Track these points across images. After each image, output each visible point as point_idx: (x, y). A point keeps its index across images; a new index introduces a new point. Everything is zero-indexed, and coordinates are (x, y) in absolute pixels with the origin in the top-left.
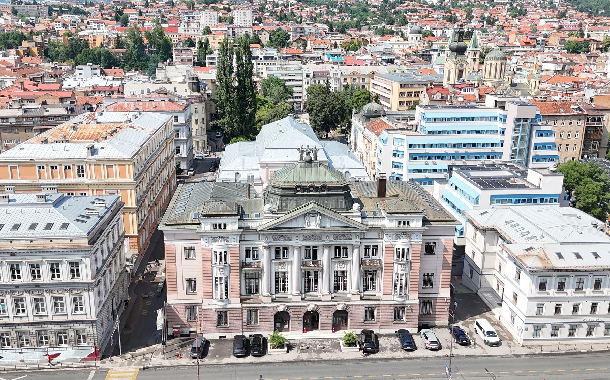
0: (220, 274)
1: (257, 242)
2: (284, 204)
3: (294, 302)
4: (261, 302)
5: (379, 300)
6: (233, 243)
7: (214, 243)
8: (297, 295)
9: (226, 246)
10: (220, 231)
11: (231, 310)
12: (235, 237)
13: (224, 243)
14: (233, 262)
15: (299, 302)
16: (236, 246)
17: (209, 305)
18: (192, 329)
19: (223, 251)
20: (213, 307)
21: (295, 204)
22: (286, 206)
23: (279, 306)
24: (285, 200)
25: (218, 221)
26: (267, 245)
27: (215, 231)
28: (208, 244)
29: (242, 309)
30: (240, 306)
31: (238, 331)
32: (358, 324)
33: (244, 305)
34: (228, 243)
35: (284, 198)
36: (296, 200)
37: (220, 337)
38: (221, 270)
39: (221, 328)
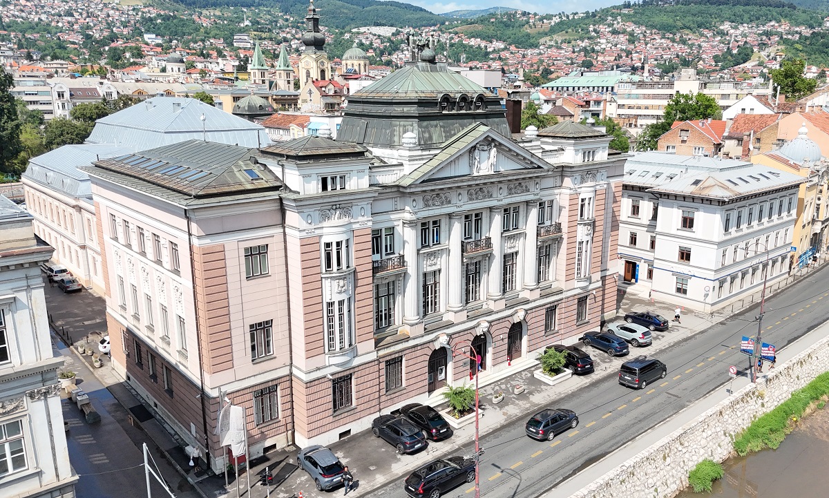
0: (340, 293)
1: (393, 217)
2: (427, 135)
3: (458, 324)
4: (407, 339)
5: (561, 292)
6: (360, 219)
7: (325, 224)
8: (461, 311)
9: (348, 227)
10: (334, 192)
11: (361, 368)
12: (363, 204)
13: (345, 220)
14: (361, 261)
15: (464, 322)
16: (365, 226)
17: (319, 369)
18: (268, 443)
19: (343, 238)
20: (327, 372)
21: (443, 134)
22: (431, 138)
23: (437, 338)
24: (427, 127)
25: (328, 169)
26: (414, 217)
27: (325, 193)
28: (313, 226)
29: (378, 360)
30: (373, 356)
31: (372, 410)
32: (538, 340)
33: (382, 353)
34: (352, 221)
35: (425, 123)
36: (444, 127)
37: (341, 435)
38: (342, 283)
39: (343, 416)
